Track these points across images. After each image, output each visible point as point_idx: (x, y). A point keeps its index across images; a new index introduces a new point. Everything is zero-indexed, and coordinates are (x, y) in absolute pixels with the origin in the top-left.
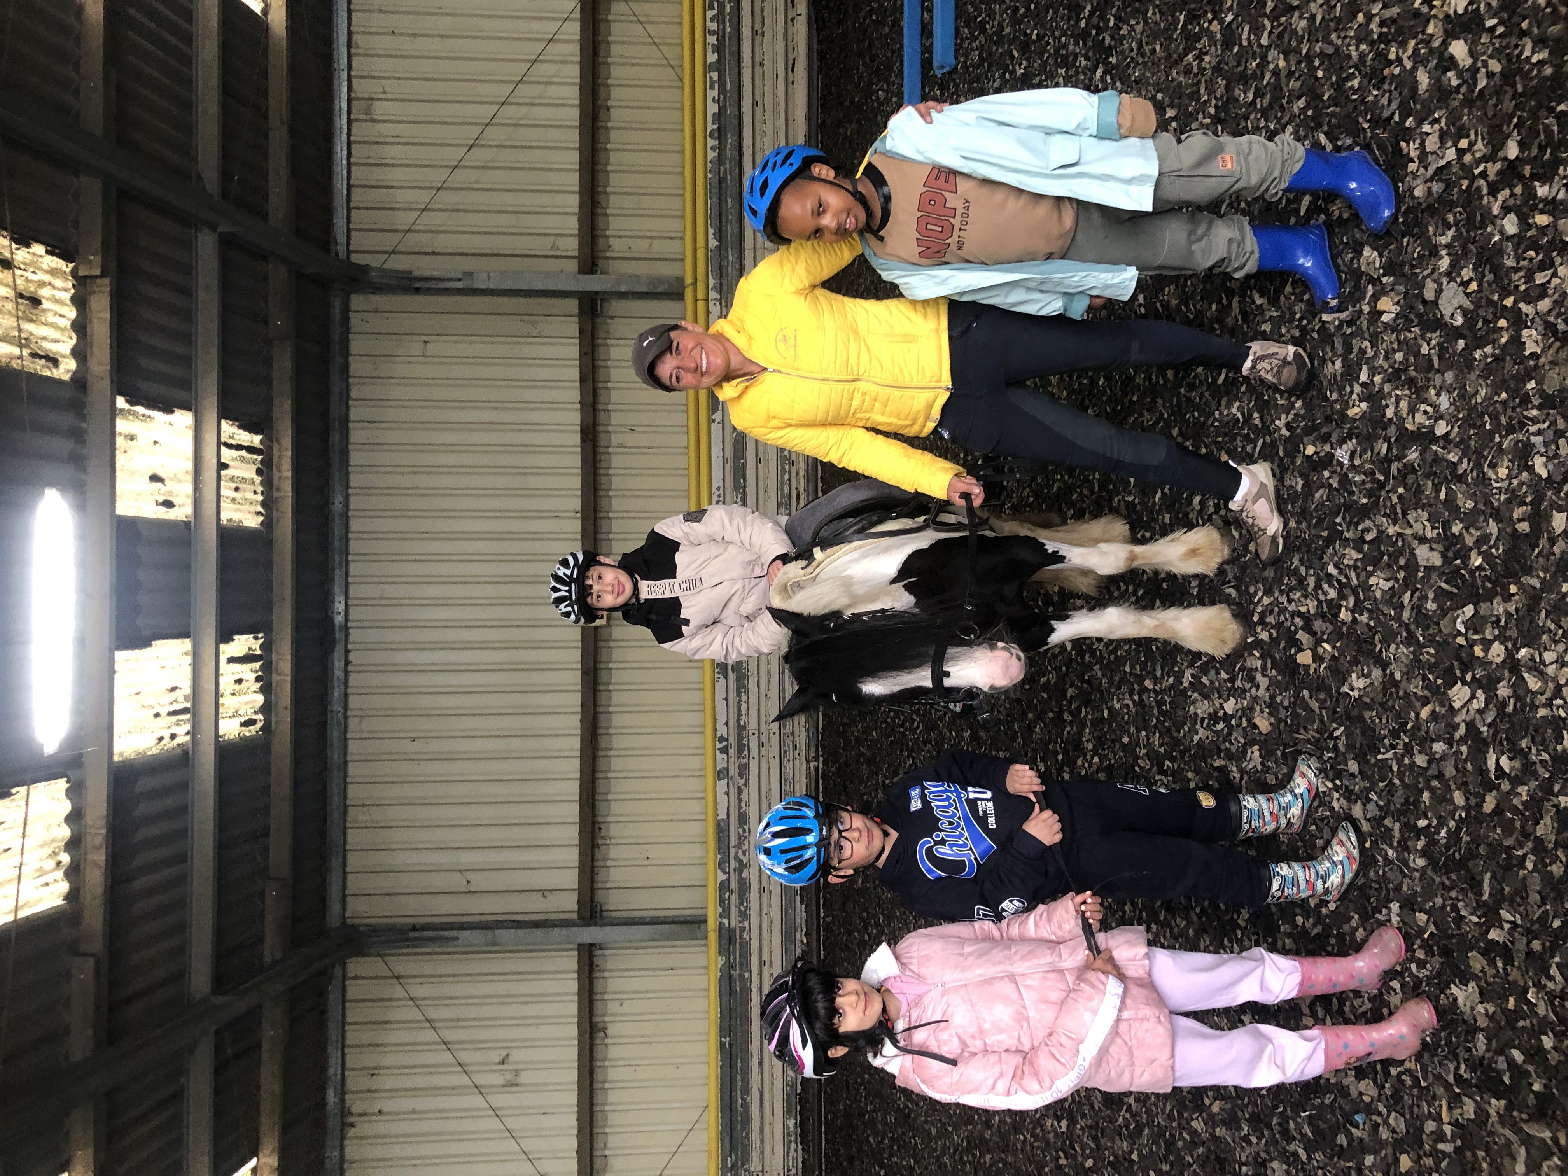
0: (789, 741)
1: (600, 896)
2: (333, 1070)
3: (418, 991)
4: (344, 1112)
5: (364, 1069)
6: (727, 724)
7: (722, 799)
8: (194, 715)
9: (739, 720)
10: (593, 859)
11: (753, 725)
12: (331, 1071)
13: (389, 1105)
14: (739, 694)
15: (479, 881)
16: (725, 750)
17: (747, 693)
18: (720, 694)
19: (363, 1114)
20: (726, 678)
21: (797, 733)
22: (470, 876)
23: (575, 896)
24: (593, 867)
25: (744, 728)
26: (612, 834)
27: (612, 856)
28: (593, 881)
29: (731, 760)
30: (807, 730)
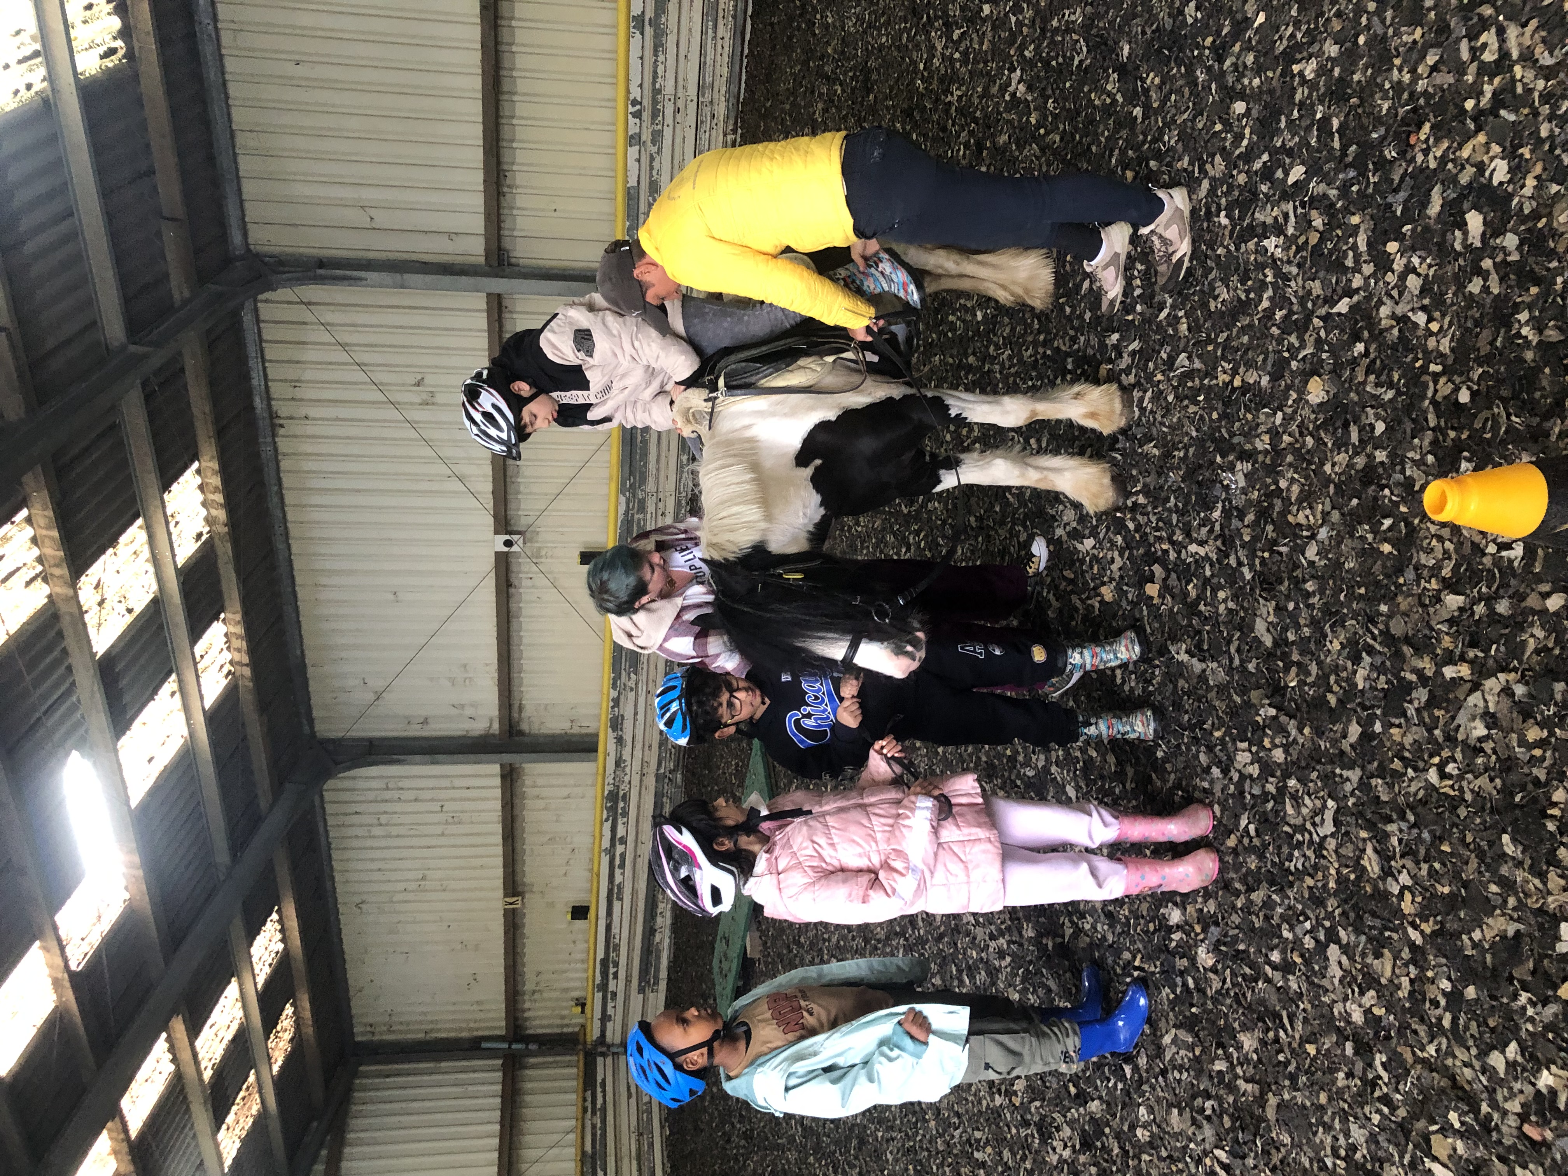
0: (707, 110)
1: (507, 243)
2: (256, 381)
3: (330, 317)
4: (273, 416)
5: (286, 381)
6: (641, 86)
7: (633, 165)
8: (46, 58)
9: (654, 82)
10: (499, 207)
11: (669, 89)
12: (255, 382)
13: (314, 412)
14: (656, 55)
15: (382, 219)
16: (637, 115)
17: (665, 52)
18: (635, 52)
19: (291, 418)
20: (642, 34)
21: (716, 101)
22: (373, 212)
23: (482, 241)
24: (499, 214)
25: (659, 91)
26: (518, 182)
27: (518, 204)
28: (499, 228)
29: (644, 125)
30: (727, 101)
